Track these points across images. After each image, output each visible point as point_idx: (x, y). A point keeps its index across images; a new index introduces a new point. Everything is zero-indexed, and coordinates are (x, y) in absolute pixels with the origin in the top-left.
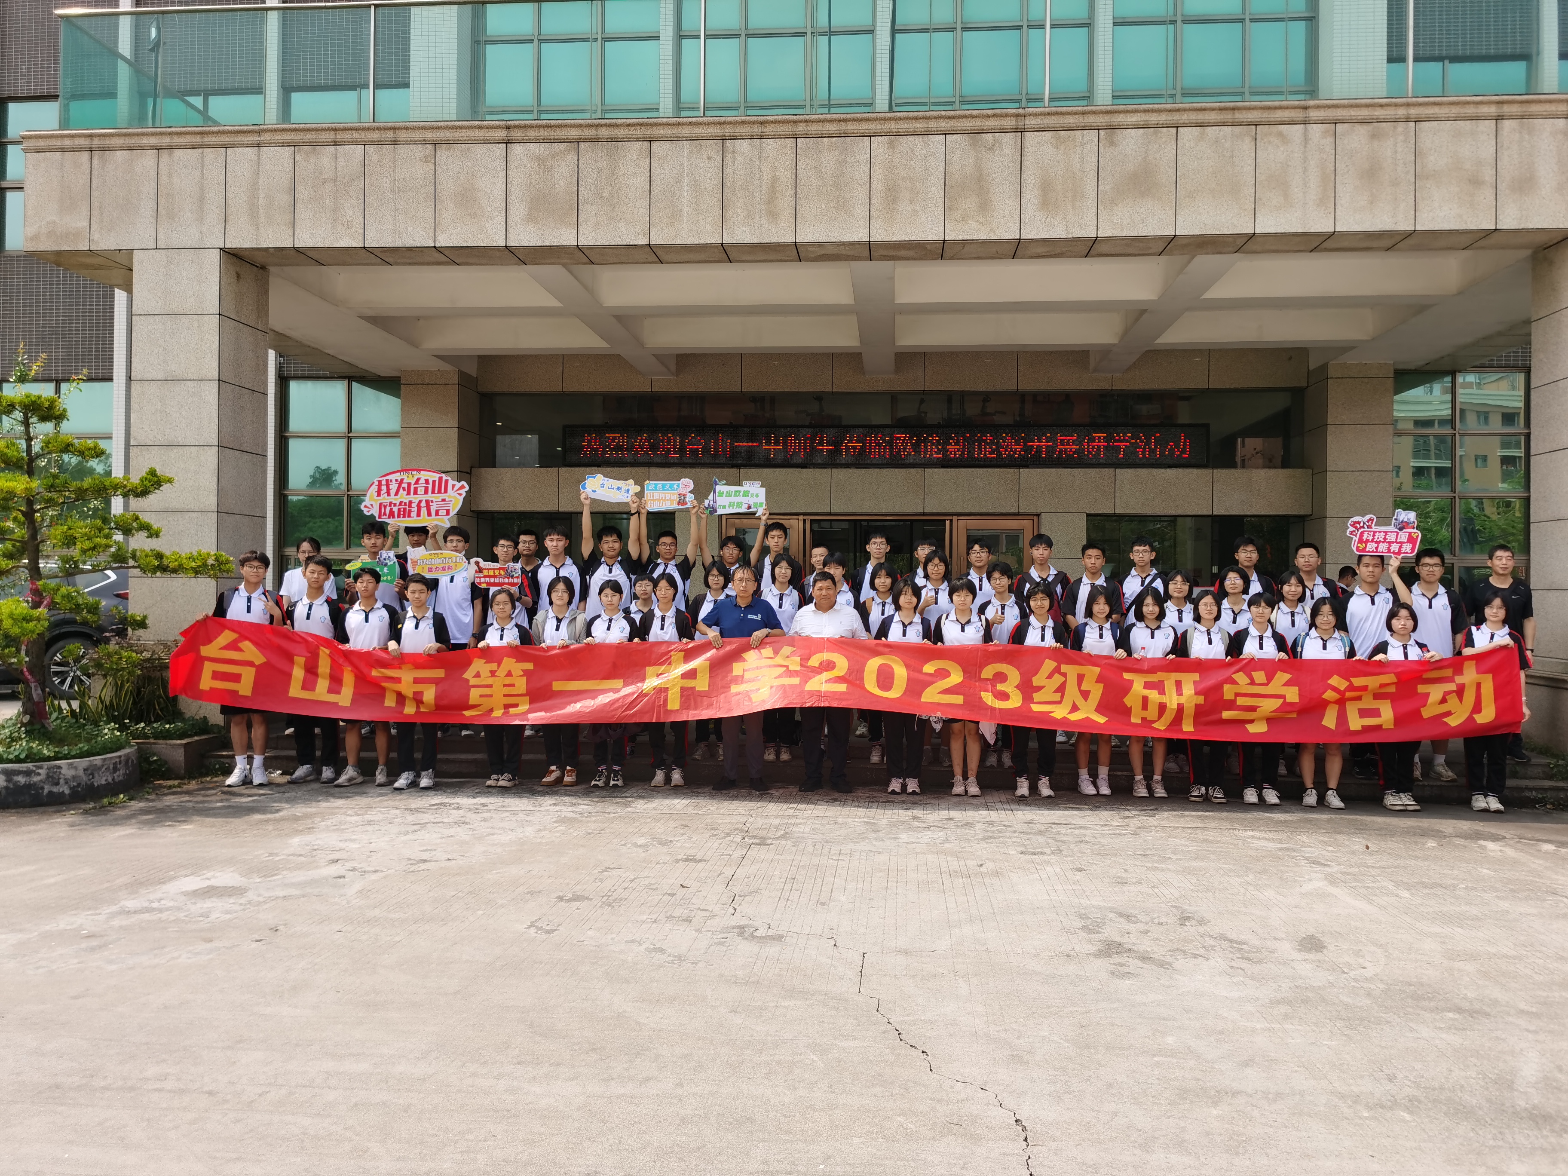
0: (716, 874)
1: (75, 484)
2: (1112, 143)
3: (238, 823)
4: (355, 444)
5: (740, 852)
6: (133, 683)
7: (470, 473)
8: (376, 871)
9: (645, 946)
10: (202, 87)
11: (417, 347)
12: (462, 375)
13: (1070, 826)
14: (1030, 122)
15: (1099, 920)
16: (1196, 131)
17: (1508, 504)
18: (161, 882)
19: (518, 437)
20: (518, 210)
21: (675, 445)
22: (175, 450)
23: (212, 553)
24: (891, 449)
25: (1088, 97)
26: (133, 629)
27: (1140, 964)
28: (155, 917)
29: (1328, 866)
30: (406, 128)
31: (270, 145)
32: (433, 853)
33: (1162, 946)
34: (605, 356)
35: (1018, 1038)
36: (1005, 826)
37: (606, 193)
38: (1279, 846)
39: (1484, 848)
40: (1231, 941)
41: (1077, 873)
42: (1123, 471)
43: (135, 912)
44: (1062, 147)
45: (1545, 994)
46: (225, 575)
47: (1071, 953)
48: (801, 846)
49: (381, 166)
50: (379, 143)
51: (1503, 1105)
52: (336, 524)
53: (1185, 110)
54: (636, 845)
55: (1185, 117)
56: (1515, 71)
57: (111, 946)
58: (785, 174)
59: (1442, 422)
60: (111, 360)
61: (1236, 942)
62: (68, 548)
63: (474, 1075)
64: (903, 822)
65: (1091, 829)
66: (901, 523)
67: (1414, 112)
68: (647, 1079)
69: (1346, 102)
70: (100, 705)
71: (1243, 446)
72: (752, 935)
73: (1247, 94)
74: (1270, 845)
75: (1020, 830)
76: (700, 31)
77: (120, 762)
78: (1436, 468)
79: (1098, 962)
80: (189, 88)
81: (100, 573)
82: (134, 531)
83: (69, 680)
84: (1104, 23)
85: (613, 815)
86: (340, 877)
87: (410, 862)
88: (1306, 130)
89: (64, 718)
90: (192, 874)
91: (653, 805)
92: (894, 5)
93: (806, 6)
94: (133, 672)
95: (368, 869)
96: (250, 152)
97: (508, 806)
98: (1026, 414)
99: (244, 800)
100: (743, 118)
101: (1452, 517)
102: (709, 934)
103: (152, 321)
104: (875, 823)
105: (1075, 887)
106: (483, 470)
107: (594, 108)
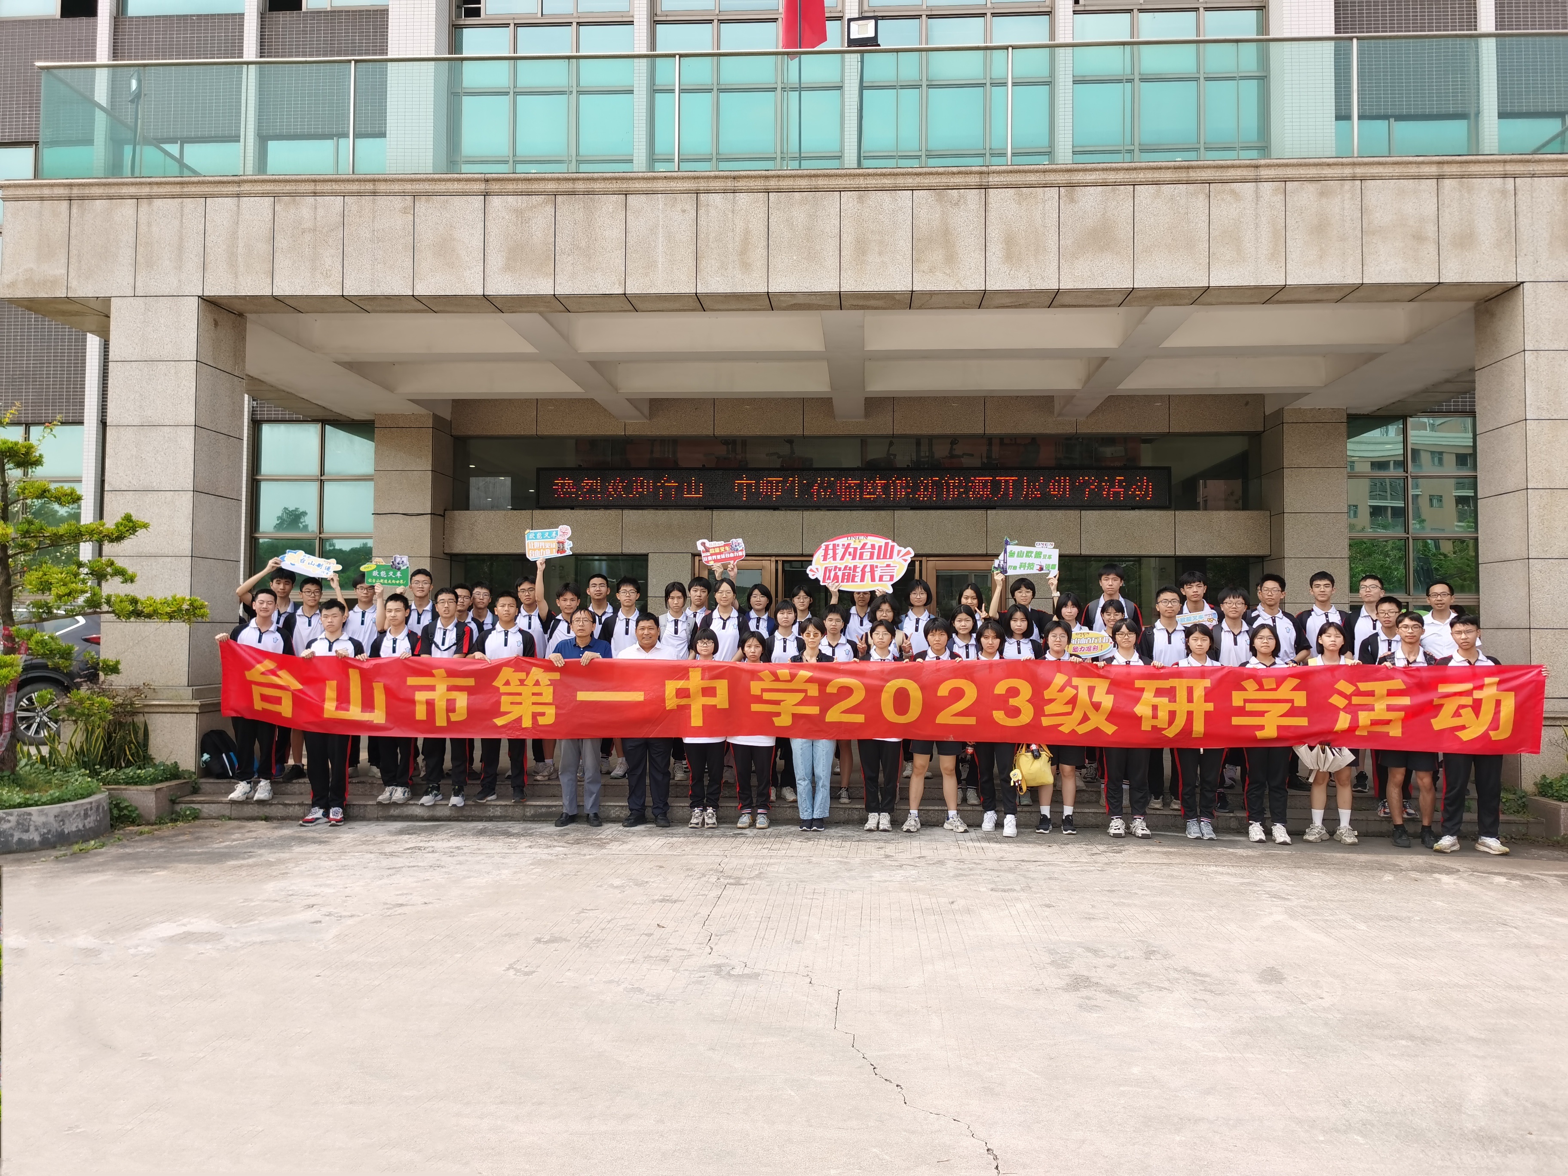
0: (692, 914)
1: (50, 530)
2: (1072, 201)
3: (212, 869)
4: (328, 487)
5: (716, 892)
6: (104, 728)
7: (443, 516)
8: (352, 916)
9: (623, 986)
10: (179, 135)
11: (393, 392)
12: (436, 417)
13: (1039, 863)
14: (993, 179)
15: (1067, 955)
16: (1152, 189)
17: (1463, 544)
18: (138, 928)
19: (491, 479)
20: (496, 260)
22: (150, 495)
23: (187, 598)
24: (861, 491)
25: (1050, 153)
26: (106, 674)
27: (1107, 997)
29: (1288, 900)
30: (386, 180)
31: (249, 195)
32: (409, 897)
33: (1129, 979)
34: (579, 400)
35: (989, 1070)
36: (975, 863)
37: (583, 244)
38: (1242, 880)
39: (1438, 881)
40: (1194, 974)
41: (1046, 909)
42: (1088, 512)
44: (1024, 204)
45: (1493, 1021)
46: (200, 619)
47: (1041, 987)
48: (776, 886)
49: (360, 217)
50: (359, 194)
51: (1452, 1127)
53: (1141, 169)
54: (612, 886)
55: (1141, 176)
58: (758, 227)
59: (1396, 463)
60: (82, 404)
61: (1200, 975)
62: (43, 593)
65: (1059, 865)
67: (1359, 171)
68: (629, 1116)
69: (1295, 161)
70: (71, 751)
71: (1205, 487)
72: (729, 973)
73: (1202, 149)
74: (1233, 880)
75: (991, 867)
76: (675, 85)
77: (91, 809)
78: (1392, 507)
79: (1066, 997)
80: (165, 135)
81: (71, 619)
82: (109, 577)
83: (35, 726)
84: (1064, 81)
85: (588, 857)
86: (317, 922)
87: (386, 906)
88: (1257, 188)
89: (33, 764)
90: (168, 920)
91: (629, 846)
92: (862, 62)
93: (776, 63)
94: (105, 717)
95: (344, 914)
96: (230, 202)
97: (483, 849)
98: (994, 457)
99: (216, 846)
100: (717, 173)
101: (1406, 556)
102: (687, 973)
103: (128, 367)
104: (848, 863)
105: (1044, 923)
106: (456, 512)
107: (570, 160)
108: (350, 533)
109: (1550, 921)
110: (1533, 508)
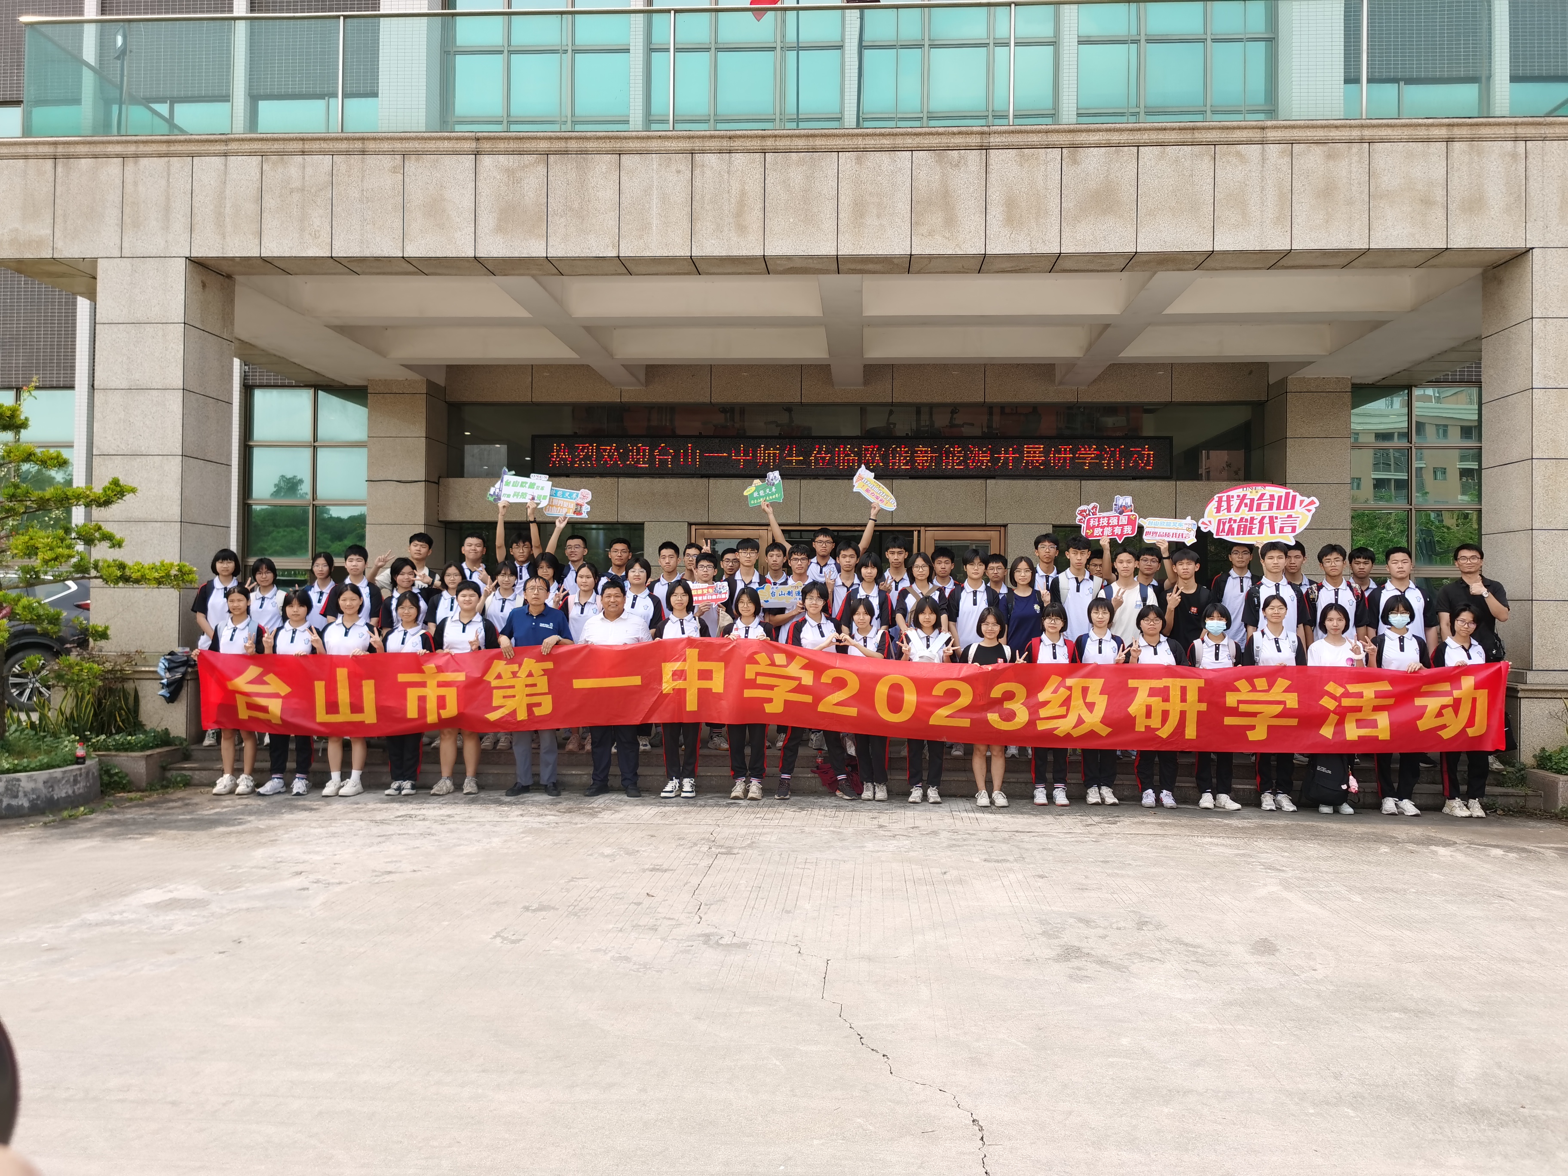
0: (682, 883)
1: (36, 494)
2: (1075, 162)
3: (201, 836)
4: (321, 453)
5: (707, 862)
6: (94, 694)
7: (438, 483)
8: (340, 883)
9: (610, 954)
10: (168, 94)
11: (385, 357)
12: (430, 384)
13: (1033, 834)
14: (995, 140)
15: (1059, 926)
16: (1157, 150)
17: (1466, 516)
18: (123, 894)
19: (487, 447)
20: (487, 221)
21: (644, 455)
22: (139, 459)
23: (176, 563)
25: (1054, 114)
26: (95, 640)
27: (1098, 967)
28: (117, 929)
29: (1283, 871)
30: (374, 139)
31: (236, 154)
32: (398, 865)
33: (1120, 950)
34: (574, 366)
35: (977, 1041)
36: (969, 834)
37: (576, 205)
38: (1237, 852)
39: (1434, 853)
40: (1186, 945)
41: (1038, 879)
42: (1089, 482)
43: (97, 925)
44: (1026, 165)
45: (1487, 994)
46: (188, 585)
47: (1031, 957)
48: (768, 855)
49: (349, 176)
50: (348, 153)
51: (1443, 1100)
52: (301, 533)
53: (1145, 129)
54: (602, 855)
55: (1145, 137)
56: (1467, 93)
57: (72, 959)
58: (754, 188)
59: (1401, 435)
60: (73, 368)
61: (1192, 946)
62: (30, 558)
63: (439, 1083)
64: (869, 831)
65: (1054, 836)
67: (1367, 133)
68: (611, 1085)
69: (1302, 123)
70: (61, 718)
71: (1208, 458)
72: (717, 943)
73: (1209, 114)
74: (1228, 851)
75: (985, 838)
76: (670, 44)
77: (81, 775)
78: (1395, 480)
79: (1057, 966)
80: (154, 95)
81: (60, 584)
82: (97, 542)
83: (28, 692)
84: (1069, 41)
85: (580, 825)
86: (304, 889)
87: (375, 874)
88: (1263, 150)
89: (23, 730)
90: (155, 887)
91: (621, 815)
92: (862, 18)
93: (776, 20)
94: (94, 683)
95: (332, 881)
96: (217, 161)
97: (475, 817)
98: (994, 426)
99: (206, 813)
100: (713, 133)
101: (1409, 529)
102: (675, 942)
103: (118, 331)
104: (841, 833)
105: (1036, 894)
106: (451, 480)
107: (564, 119)
108: (344, 500)
109: (1547, 893)
110: (1537, 478)
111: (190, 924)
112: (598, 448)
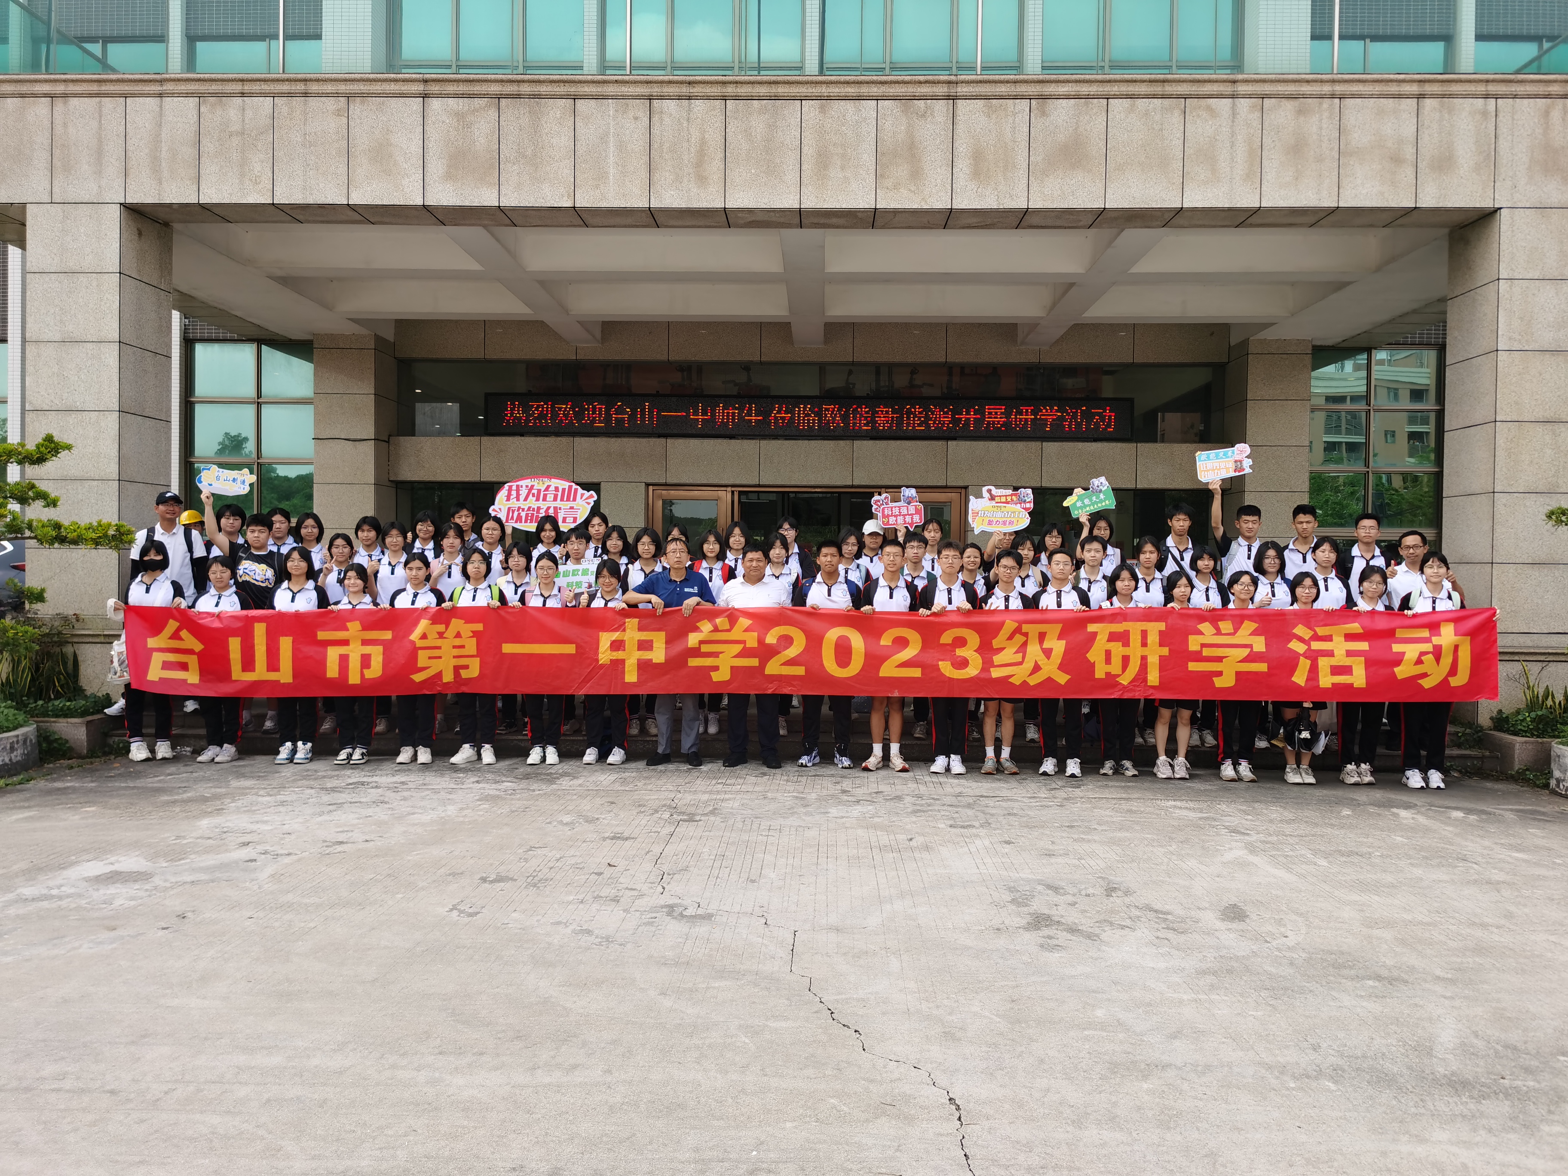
0: (643, 852)
2: (1044, 114)
3: (144, 805)
4: (265, 409)
5: (669, 829)
6: (31, 659)
7: (388, 442)
8: (289, 854)
9: (571, 927)
10: (100, 33)
11: (331, 310)
12: (378, 339)
13: (998, 799)
14: (962, 90)
15: (1028, 893)
16: (1126, 102)
17: (1416, 479)
18: (62, 867)
19: (439, 405)
20: (437, 167)
21: (600, 414)
22: (74, 415)
23: (114, 523)
24: (820, 420)
25: (1018, 67)
26: (31, 603)
27: (1069, 936)
28: (54, 904)
29: (1248, 834)
30: (318, 80)
31: (172, 95)
32: (350, 834)
33: (1090, 918)
34: (528, 322)
35: (950, 1014)
36: (933, 799)
37: (529, 152)
38: (1200, 815)
39: (1396, 815)
40: (1156, 911)
41: (1005, 846)
42: (1050, 444)
43: (33, 899)
44: (994, 116)
45: (1459, 960)
47: (1001, 926)
48: (731, 822)
49: (291, 119)
50: (290, 95)
51: (1423, 1072)
53: (1116, 81)
54: (561, 823)
55: (1115, 89)
56: (1436, 50)
58: (714, 137)
59: (1355, 398)
60: (6, 320)
61: (1162, 912)
63: (394, 1067)
64: (832, 796)
65: (1017, 801)
66: (829, 495)
67: (1339, 88)
68: (575, 1067)
69: (1273, 77)
71: (1163, 420)
72: (681, 915)
73: (1174, 67)
74: (1192, 815)
75: (949, 803)
77: (18, 742)
78: (1349, 443)
79: (1028, 936)
80: (85, 34)
82: (30, 500)
85: (538, 792)
86: (251, 861)
87: (326, 844)
88: (1234, 104)
90: (95, 859)
91: (580, 781)
94: (31, 647)
95: (280, 852)
96: (152, 102)
97: (429, 784)
98: (954, 386)
100: (671, 78)
101: (1364, 492)
102: (638, 914)
103: (47, 279)
104: (804, 798)
105: (1004, 860)
106: (402, 438)
107: (515, 64)
108: (292, 459)
109: (1510, 856)
110: (1500, 441)
111: (132, 899)
112: (553, 407)
